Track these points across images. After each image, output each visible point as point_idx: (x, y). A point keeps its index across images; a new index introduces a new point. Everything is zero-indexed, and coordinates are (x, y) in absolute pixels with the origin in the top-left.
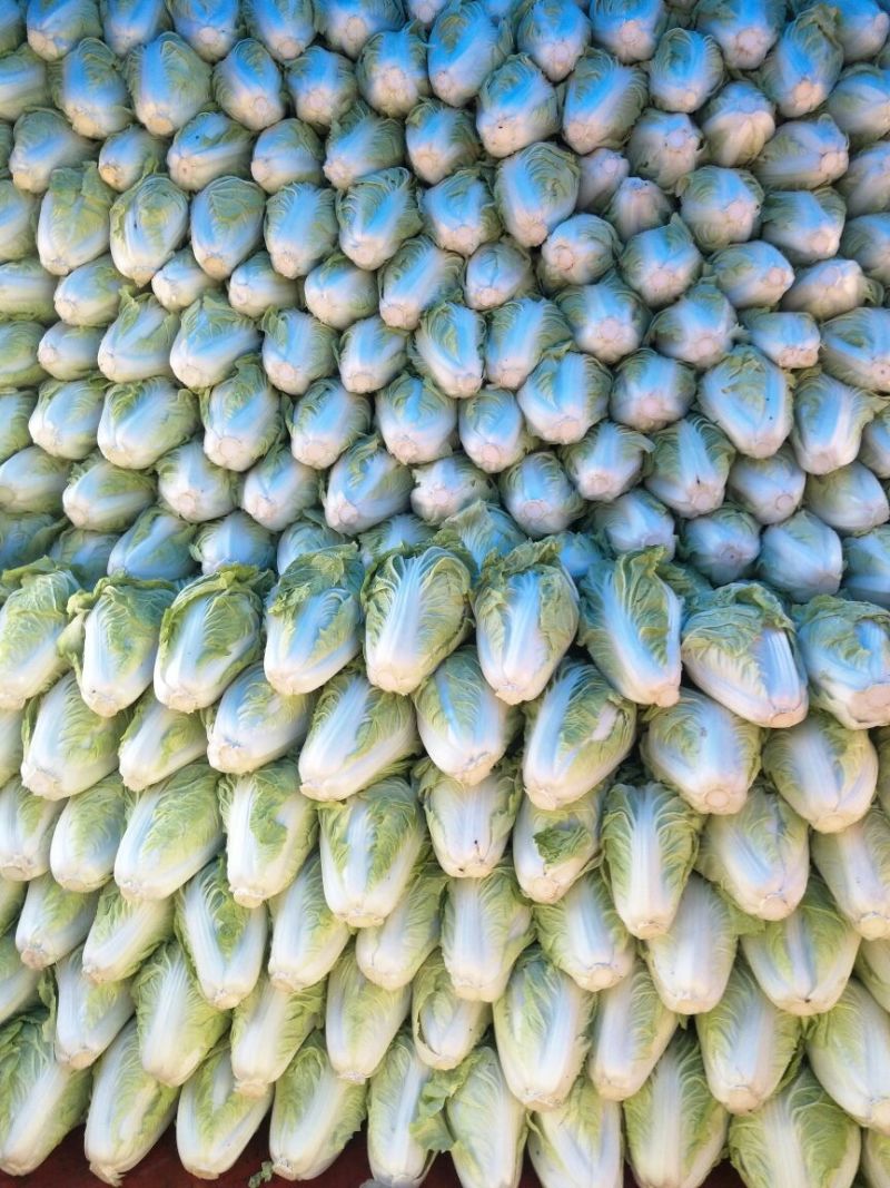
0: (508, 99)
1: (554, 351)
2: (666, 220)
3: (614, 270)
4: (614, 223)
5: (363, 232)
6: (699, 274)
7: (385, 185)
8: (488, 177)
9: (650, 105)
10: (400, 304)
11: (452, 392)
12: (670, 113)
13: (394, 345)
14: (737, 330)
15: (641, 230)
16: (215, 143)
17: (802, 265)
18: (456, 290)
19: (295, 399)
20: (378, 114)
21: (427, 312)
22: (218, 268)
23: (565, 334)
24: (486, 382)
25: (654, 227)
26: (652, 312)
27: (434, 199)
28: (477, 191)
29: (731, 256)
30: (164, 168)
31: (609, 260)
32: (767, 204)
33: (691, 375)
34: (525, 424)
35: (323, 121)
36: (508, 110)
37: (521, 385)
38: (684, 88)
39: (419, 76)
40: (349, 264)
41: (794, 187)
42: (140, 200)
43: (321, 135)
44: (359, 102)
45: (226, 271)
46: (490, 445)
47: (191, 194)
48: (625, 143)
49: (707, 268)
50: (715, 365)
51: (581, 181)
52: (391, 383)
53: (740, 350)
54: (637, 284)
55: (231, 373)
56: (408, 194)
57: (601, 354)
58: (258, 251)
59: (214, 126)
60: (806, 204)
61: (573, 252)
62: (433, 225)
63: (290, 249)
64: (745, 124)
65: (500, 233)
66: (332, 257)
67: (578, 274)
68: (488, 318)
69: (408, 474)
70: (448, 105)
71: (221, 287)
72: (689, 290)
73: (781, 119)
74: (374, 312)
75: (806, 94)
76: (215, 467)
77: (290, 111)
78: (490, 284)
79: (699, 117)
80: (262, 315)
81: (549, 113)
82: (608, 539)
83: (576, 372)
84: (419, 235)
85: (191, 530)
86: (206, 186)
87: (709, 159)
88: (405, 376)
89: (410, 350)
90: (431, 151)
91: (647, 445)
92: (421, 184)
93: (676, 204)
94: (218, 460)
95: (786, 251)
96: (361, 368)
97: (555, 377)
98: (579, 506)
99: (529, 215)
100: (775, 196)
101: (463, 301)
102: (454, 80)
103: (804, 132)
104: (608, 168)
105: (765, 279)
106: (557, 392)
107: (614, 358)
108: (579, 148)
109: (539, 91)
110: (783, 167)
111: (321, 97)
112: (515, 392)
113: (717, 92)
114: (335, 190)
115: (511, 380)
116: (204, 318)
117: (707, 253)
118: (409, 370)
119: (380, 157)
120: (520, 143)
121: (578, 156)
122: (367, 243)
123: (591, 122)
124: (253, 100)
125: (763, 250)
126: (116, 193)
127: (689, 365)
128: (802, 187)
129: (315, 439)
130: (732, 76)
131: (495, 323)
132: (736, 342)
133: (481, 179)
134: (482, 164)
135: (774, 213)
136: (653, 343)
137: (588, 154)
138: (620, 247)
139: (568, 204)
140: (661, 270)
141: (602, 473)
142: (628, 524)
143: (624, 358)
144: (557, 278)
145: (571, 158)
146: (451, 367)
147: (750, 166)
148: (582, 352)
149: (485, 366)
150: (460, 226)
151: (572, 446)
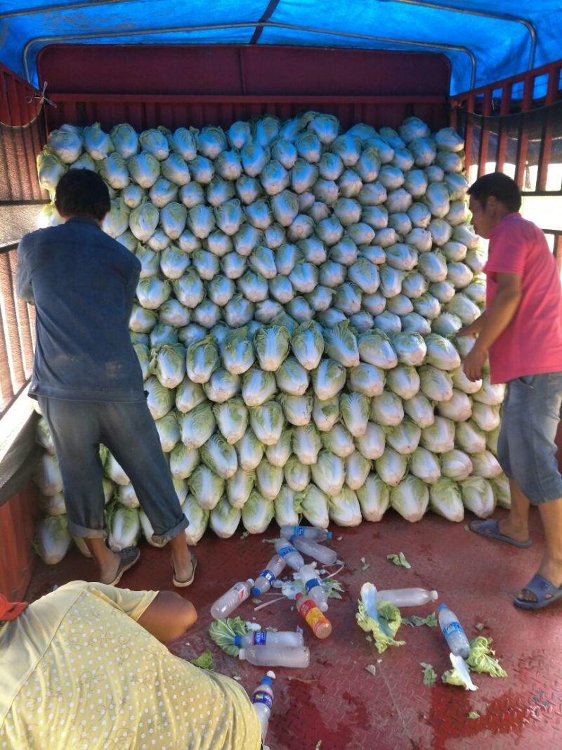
0: (274, 176)
1: (300, 262)
2: (329, 216)
3: (315, 234)
4: (312, 217)
6: (343, 234)
8: (268, 202)
9: (320, 177)
10: (244, 246)
11: (267, 277)
12: (328, 180)
13: (243, 262)
14: (359, 252)
15: (322, 220)
16: (169, 190)
17: (377, 230)
18: (262, 240)
19: (209, 282)
20: (225, 180)
21: (254, 250)
22: (175, 235)
23: (302, 257)
24: (278, 273)
25: (326, 219)
26: (329, 247)
27: (251, 210)
28: (265, 207)
29: (353, 228)
30: (149, 200)
31: (312, 230)
32: (363, 211)
33: (345, 268)
34: (293, 286)
35: (207, 182)
36: (276, 180)
37: (290, 274)
38: (333, 173)
39: (241, 167)
40: (223, 233)
41: (370, 205)
42: (144, 212)
43: (205, 187)
44: (218, 176)
45: (178, 237)
46: (284, 293)
47: (160, 209)
48: (312, 190)
49: (346, 232)
50: (353, 265)
51: (300, 203)
52: (244, 274)
53: (360, 259)
54: (323, 238)
55: (186, 273)
56: (240, 208)
57: (315, 262)
58: (188, 229)
59: (166, 185)
60: (376, 210)
61: (301, 227)
62: (252, 219)
63: (201, 229)
64: (353, 185)
65: (275, 221)
66: (216, 230)
67: (304, 235)
68: (275, 251)
69: (255, 306)
70: (251, 177)
71: (175, 242)
72: (341, 240)
73: (364, 182)
74: (233, 250)
75: (372, 175)
76: (184, 306)
77: (193, 179)
78: (275, 239)
79: (337, 182)
80: (192, 252)
81: (288, 180)
82: (326, 323)
83: (309, 269)
84: (246, 223)
85: (177, 330)
86: (165, 206)
87: (342, 195)
88: (249, 272)
89: (248, 262)
90: (248, 193)
91: (335, 292)
92: (244, 205)
93: (332, 210)
95: (372, 226)
96: (234, 269)
97: (302, 270)
98: (314, 313)
99: (285, 215)
100: (365, 208)
101: (266, 246)
102: (253, 169)
103: (372, 187)
104: (309, 199)
105: (366, 235)
106: (304, 274)
107: (319, 263)
108: (298, 192)
109: (284, 173)
110: (367, 198)
111: (206, 175)
112: (288, 276)
113: (342, 174)
114: (213, 207)
115: (287, 272)
116: (173, 254)
117: (345, 227)
118: (249, 271)
119: (229, 195)
120: (279, 191)
121: (298, 194)
122: (230, 226)
123: (302, 183)
124: (181, 176)
125: (363, 225)
126: (131, 209)
127: (344, 265)
128: (373, 205)
129: (222, 294)
130: (346, 168)
131: (278, 253)
132: (358, 257)
133: (266, 203)
134: (264, 197)
135: (366, 213)
136: (331, 258)
137: (301, 194)
138: (315, 226)
139: (297, 211)
140: (332, 233)
141: (322, 300)
142: (333, 317)
143: (322, 263)
144: (296, 237)
145: (296, 195)
146: (265, 267)
147: (355, 198)
148: (308, 262)
149: (277, 267)
150: (262, 220)
151: (311, 293)
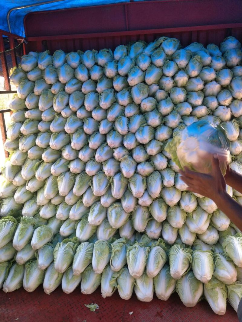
0: (133, 75)
1: (142, 125)
2: (167, 98)
3: (156, 108)
4: (156, 99)
5: (104, 102)
6: (173, 109)
7: (109, 92)
9: (163, 75)
10: (111, 116)
11: (122, 134)
12: (167, 77)
14: (181, 120)
15: (162, 100)
16: (75, 84)
17: (194, 107)
18: (123, 113)
20: (107, 78)
21: (117, 118)
22: (74, 109)
23: (145, 122)
24: (129, 132)
25: (164, 99)
26: (164, 117)
27: (119, 95)
28: (127, 93)
29: (179, 105)
32: (187, 94)
34: (136, 140)
35: (96, 79)
36: (133, 77)
37: (136, 132)
38: (170, 72)
39: (115, 71)
40: (101, 108)
41: (193, 91)
42: (59, 96)
43: (96, 82)
45: (76, 110)
47: (69, 95)
48: (159, 83)
49: (175, 108)
50: (176, 127)
51: (149, 90)
52: (109, 132)
53: (181, 124)
54: (160, 111)
55: (77, 130)
56: (113, 94)
57: (152, 126)
58: (83, 106)
59: (74, 81)
60: (195, 94)
61: (147, 105)
62: (118, 100)
63: (89, 105)
64: (182, 79)
65: (132, 102)
66: (97, 107)
67: (148, 109)
68: (129, 119)
69: (112, 150)
70: (121, 76)
71: (75, 113)
72: (171, 112)
73: (190, 78)
74: (106, 118)
75: (194, 73)
77: (90, 78)
78: (130, 112)
79: (173, 77)
80: (83, 119)
81: (143, 77)
83: (147, 130)
84: (115, 102)
85: (68, 162)
86: (72, 93)
87: (176, 86)
88: (112, 130)
89: (113, 125)
90: (118, 85)
91: (162, 144)
92: (116, 92)
93: (169, 95)
94: (74, 148)
95: (190, 104)
96: (103, 129)
97: (142, 131)
100: (189, 93)
101: (124, 116)
102: (123, 71)
103: (194, 80)
104: (155, 88)
105: (185, 110)
106: (142, 134)
107: (155, 126)
109: (140, 73)
110: (190, 87)
111: (96, 75)
112: (134, 134)
113: (177, 72)
114: (99, 93)
116: (71, 119)
117: (175, 105)
119: (108, 87)
120: (136, 83)
121: (148, 86)
122: (104, 104)
123: (151, 79)
124: (82, 76)
125: (186, 104)
126: (54, 95)
127: (171, 128)
128: (195, 91)
129: (93, 143)
130: (179, 69)
131: (131, 120)
133: (128, 91)
134: (128, 87)
136: (164, 123)
137: (151, 85)
138: (157, 103)
139: (146, 95)
140: (165, 108)
143: (157, 126)
146: (121, 128)
147: (184, 87)
148: (149, 125)
149: (128, 128)
150: (124, 100)
151: (146, 144)
